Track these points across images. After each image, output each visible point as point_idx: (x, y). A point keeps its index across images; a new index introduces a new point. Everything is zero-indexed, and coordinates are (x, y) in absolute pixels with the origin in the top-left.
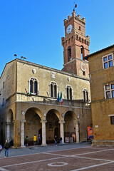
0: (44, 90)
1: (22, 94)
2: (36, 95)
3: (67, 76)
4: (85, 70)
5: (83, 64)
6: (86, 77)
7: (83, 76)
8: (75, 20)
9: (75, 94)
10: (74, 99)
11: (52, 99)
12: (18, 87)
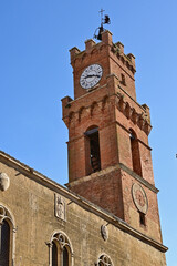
0: (31, 259)
3: (97, 219)
4: (144, 210)
5: (137, 187)
6: (149, 233)
7: (142, 230)
8: (111, 54)
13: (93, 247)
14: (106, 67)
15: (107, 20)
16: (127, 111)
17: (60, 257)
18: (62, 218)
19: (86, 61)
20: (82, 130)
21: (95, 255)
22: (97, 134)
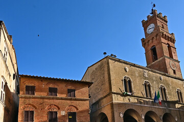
0: (138, 89)
1: (117, 94)
2: (132, 96)
3: (158, 75)
4: (175, 69)
5: (172, 62)
6: (177, 76)
7: (175, 75)
9: (170, 94)
10: (170, 100)
11: (148, 100)
12: (112, 86)
13: (158, 83)
14: (156, 24)
15: (154, 6)
16: (165, 37)
17: (148, 88)
18: (146, 76)
19: (148, 24)
20: (150, 48)
21: (159, 85)
22: (155, 48)
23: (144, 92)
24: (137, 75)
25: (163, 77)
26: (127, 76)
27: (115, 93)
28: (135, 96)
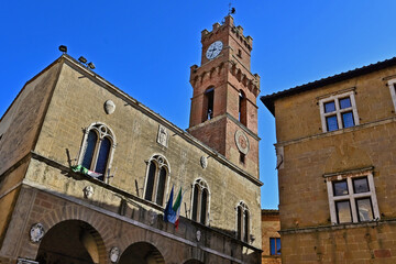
0: (127, 171)
1: (50, 163)
2: (99, 182)
3: (199, 151)
4: (245, 151)
5: (240, 132)
6: (249, 168)
7: (241, 166)
8: (231, 33)
9: (217, 209)
10: (213, 225)
11: (148, 208)
12: (42, 136)
13: (191, 172)
14: (226, 42)
15: (233, 11)
16: (239, 75)
17: (158, 175)
18: (164, 144)
21: (192, 177)
23: (143, 185)
24: (137, 131)
25: (207, 161)
26: (104, 125)
27: (41, 159)
28: (108, 187)
